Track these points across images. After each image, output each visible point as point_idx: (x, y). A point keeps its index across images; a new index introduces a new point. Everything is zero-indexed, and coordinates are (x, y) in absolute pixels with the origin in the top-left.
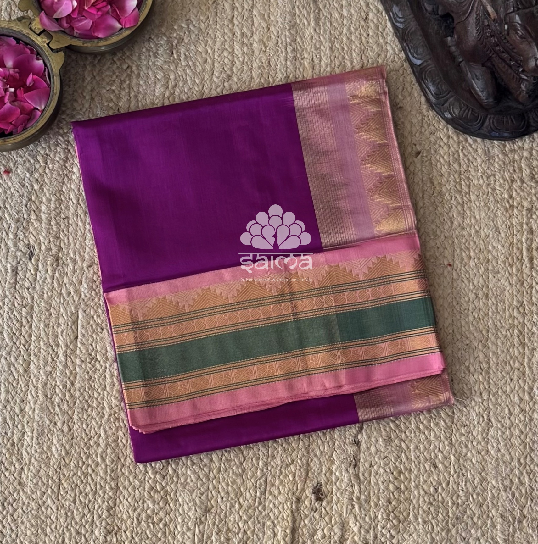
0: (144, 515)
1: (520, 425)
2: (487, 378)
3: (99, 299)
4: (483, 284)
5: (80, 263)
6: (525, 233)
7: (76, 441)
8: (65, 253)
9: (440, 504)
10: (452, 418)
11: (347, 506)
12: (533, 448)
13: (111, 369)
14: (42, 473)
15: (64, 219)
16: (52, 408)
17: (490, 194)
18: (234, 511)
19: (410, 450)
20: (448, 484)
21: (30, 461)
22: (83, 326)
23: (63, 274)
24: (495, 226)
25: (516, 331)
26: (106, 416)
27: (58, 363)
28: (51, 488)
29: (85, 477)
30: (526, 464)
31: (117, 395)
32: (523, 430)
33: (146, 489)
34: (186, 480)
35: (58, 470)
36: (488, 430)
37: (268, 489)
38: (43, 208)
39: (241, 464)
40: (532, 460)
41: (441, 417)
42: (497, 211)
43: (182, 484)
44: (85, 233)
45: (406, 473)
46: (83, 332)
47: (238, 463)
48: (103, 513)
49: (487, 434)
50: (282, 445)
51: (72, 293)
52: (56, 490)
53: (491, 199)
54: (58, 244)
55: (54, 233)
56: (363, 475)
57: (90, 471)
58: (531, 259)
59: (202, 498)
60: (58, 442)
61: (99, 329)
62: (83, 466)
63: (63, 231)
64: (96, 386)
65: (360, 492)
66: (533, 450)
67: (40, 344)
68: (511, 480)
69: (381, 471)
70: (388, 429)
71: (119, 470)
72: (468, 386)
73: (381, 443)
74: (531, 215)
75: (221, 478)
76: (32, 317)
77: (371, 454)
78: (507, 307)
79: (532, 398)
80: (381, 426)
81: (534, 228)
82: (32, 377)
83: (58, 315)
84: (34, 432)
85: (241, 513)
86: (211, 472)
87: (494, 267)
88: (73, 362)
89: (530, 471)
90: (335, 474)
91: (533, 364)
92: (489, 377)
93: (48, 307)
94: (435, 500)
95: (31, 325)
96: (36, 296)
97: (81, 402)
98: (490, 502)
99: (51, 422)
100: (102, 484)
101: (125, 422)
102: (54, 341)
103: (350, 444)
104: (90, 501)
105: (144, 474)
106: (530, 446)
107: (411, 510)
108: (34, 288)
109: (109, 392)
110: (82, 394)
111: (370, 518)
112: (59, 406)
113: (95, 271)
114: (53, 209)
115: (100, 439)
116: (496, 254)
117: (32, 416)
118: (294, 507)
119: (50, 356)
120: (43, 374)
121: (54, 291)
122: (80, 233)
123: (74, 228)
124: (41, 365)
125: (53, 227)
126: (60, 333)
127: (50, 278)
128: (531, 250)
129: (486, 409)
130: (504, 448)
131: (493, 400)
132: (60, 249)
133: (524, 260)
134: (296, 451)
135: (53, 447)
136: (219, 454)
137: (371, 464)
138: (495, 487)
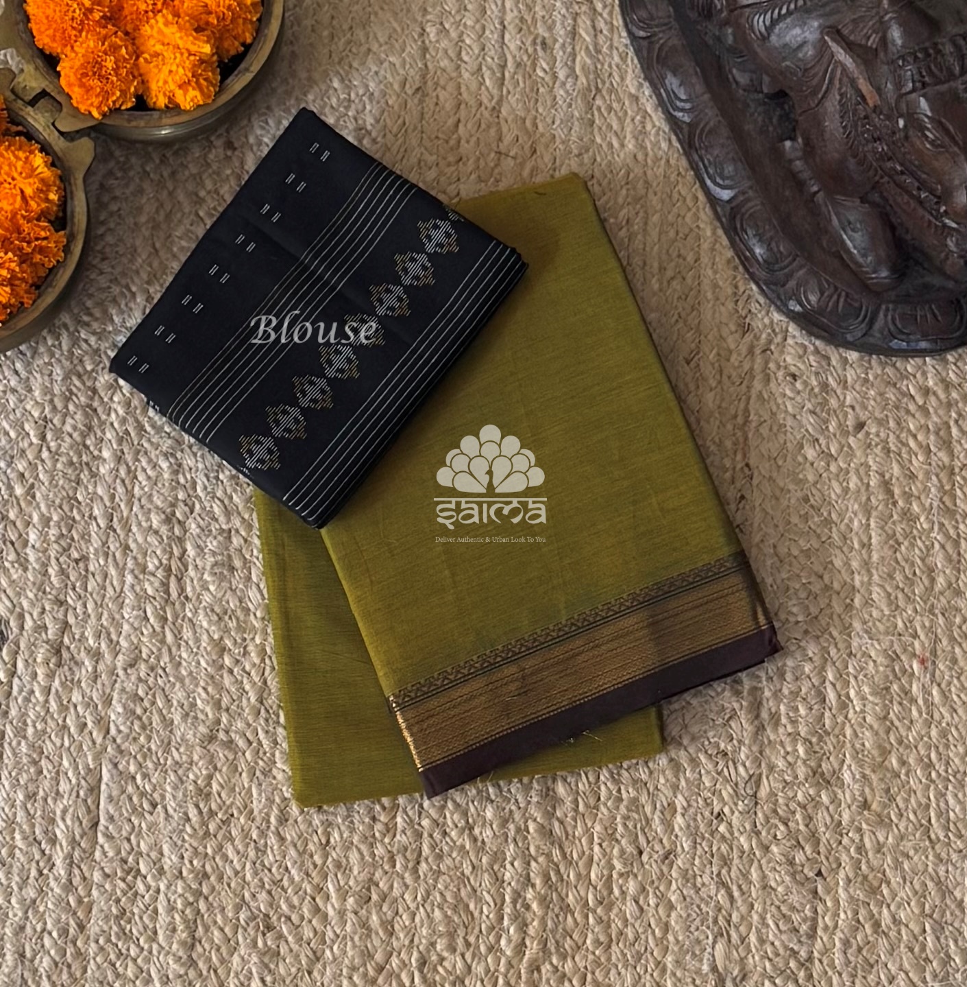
3: (149, 738)
5: (108, 658)
8: (77, 637)
13: (170, 894)
15: (77, 561)
16: (34, 980)
22: (110, 798)
23: (71, 684)
27: (51, 881)
31: (181, 953)
38: (33, 537)
44: (122, 591)
46: (112, 811)
51: (90, 725)
54: (60, 615)
55: (54, 592)
61: (146, 806)
63: (74, 589)
64: (134, 931)
67: (13, 839)
83: (58, 773)
88: (85, 879)
93: (35, 756)
96: (9, 731)
97: (99, 967)
102: (46, 832)
108: (7, 712)
109: (164, 944)
110: (102, 949)
112: (49, 977)
113: (142, 675)
114: (53, 539)
119: (34, 864)
120: (17, 906)
121: (49, 721)
122: (112, 593)
123: (99, 580)
124: (13, 884)
125: (52, 579)
126: (58, 813)
127: (42, 692)
132: (65, 627)
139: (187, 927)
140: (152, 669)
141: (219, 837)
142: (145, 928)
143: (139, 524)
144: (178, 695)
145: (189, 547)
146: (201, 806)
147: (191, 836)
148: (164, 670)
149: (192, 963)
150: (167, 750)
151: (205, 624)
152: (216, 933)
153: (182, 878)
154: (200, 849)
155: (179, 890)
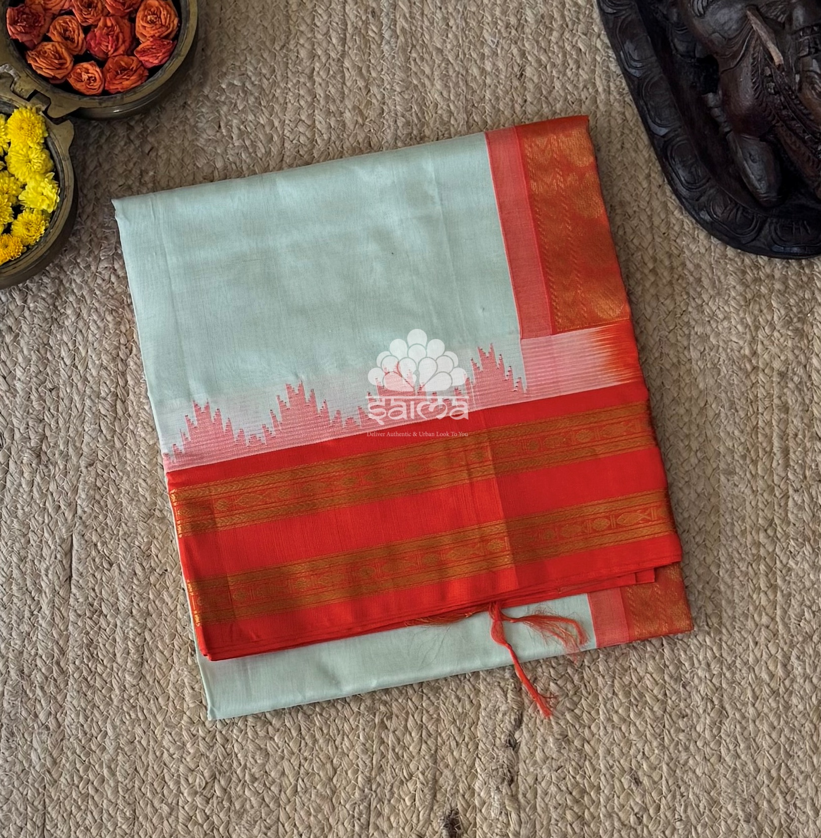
1: (771, 716)
2: (717, 640)
3: (106, 517)
4: (712, 491)
5: (74, 459)
6: (776, 411)
7: (68, 743)
8: (52, 444)
10: (664, 703)
12: (791, 753)
13: (124, 628)
15: (51, 390)
16: (31, 690)
17: (721, 349)
19: (598, 755)
20: (658, 808)
22: (79, 559)
23: (48, 478)
24: (730, 400)
25: (762, 567)
26: (115, 702)
27: (40, 619)
28: (31, 820)
29: (83, 801)
30: (780, 778)
31: (133, 669)
32: (776, 724)
33: (181, 820)
34: (242, 806)
35: (40, 790)
36: (721, 722)
37: (372, 820)
38: (19, 372)
39: (331, 779)
40: (790, 772)
41: (646, 702)
42: (731, 376)
43: (236, 812)
44: (83, 411)
45: (592, 794)
46: (81, 570)
47: (324, 778)
49: (720, 729)
50: (394, 750)
51: (63, 507)
52: (39, 823)
53: (723, 357)
54: (40, 431)
55: (35, 413)
56: (524, 795)
57: (91, 791)
58: (786, 453)
59: (269, 834)
60: (40, 746)
61: (106, 565)
62: (79, 783)
63: (49, 410)
64: (100, 655)
65: (520, 823)
66: (791, 756)
67: (11, 589)
68: (757, 804)
69: (553, 789)
70: (562, 723)
71: (136, 789)
72: (688, 653)
73: (552, 745)
74: (786, 383)
75: (298, 803)
77: (535, 762)
78: (748, 527)
79: (788, 673)
80: (551, 718)
81: (790, 404)
83: (41, 542)
86: (283, 794)
87: (727, 464)
88: (63, 618)
89: (786, 791)
90: (479, 795)
91: (789, 618)
92: (720, 639)
93: (24, 530)
96: (5, 513)
97: (76, 680)
99: (29, 713)
100: (111, 812)
101: (145, 711)
102: (34, 584)
103: (502, 746)
105: (177, 796)
106: (785, 749)
109: (121, 664)
110: (78, 668)
112: (42, 688)
113: (99, 471)
114: (33, 374)
115: (107, 740)
116: (731, 444)
119: (27, 608)
120: (16, 637)
121: (33, 505)
122: (76, 412)
123: (67, 404)
124: (13, 622)
125: (34, 403)
126: (43, 572)
127: (27, 485)
128: (785, 438)
129: (717, 689)
130: (745, 752)
131: (728, 675)
132: (44, 438)
133: (775, 454)
134: (416, 759)
135: (32, 754)
136: (296, 764)
137: (537, 779)
138: (731, 815)
139: (138, 651)
140: (106, 467)
141: (157, 586)
142: (108, 652)
143: (94, 362)
144: (125, 485)
145: (129, 378)
146: (144, 564)
147: (137, 586)
148: (115, 467)
149: (142, 677)
150: (119, 525)
151: (143, 434)
152: (158, 654)
153: (132, 616)
154: (145, 595)
155: (131, 625)
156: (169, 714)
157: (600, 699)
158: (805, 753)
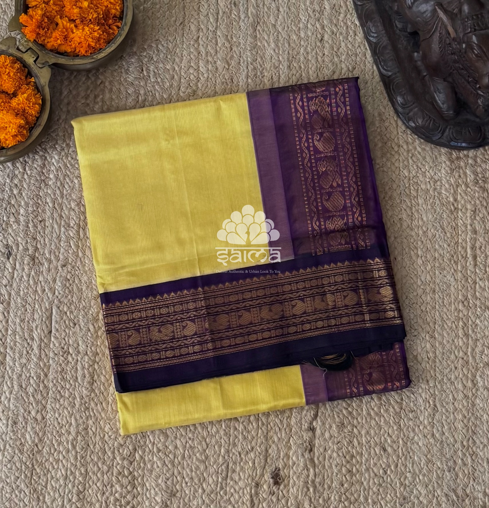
0: (112, 499)
1: (464, 410)
2: (433, 366)
3: (72, 296)
4: (430, 280)
5: (54, 262)
6: (470, 233)
7: (48, 428)
8: (41, 253)
9: (389, 486)
10: (401, 404)
11: (303, 488)
12: (475, 432)
13: (82, 362)
14: (16, 458)
15: (41, 222)
16: (27, 397)
17: (436, 197)
18: (197, 495)
19: (362, 435)
20: (397, 466)
21: (5, 448)
22: (56, 322)
23: (39, 273)
24: (441, 226)
25: (461, 323)
26: (77, 406)
27: (32, 356)
28: (24, 473)
29: (56, 463)
30: (469, 446)
31: (88, 386)
32: (466, 415)
33: (114, 474)
34: (152, 466)
35: (31, 455)
36: (434, 415)
37: (229, 474)
38: (22, 211)
39: (205, 451)
40: (474, 442)
41: (390, 403)
42: (442, 213)
43: (148, 470)
44: (60, 235)
45: (358, 457)
46: (57, 327)
47: (201, 450)
48: (73, 496)
49: (433, 419)
50: (242, 434)
51: (47, 290)
52: (29, 475)
53: (438, 202)
54: (34, 245)
55: (31, 234)
56: (318, 459)
57: (61, 457)
58: (475, 257)
59: (168, 483)
60: (31, 430)
61: (71, 325)
62: (54, 452)
63: (40, 233)
64: (68, 377)
65: (315, 475)
66: (475, 433)
67: (15, 338)
68: (455, 461)
69: (335, 455)
70: (341, 416)
71: (88, 457)
72: (416, 374)
73: (334, 429)
74: (475, 217)
75: (185, 464)
76: (8, 313)
77: (325, 439)
78: (453, 300)
79: (475, 385)
80: (335, 413)
81: (478, 229)
82: (8, 368)
83: (34, 310)
84: (9, 420)
85: (204, 498)
86: (176, 459)
87: (440, 264)
88: (46, 355)
89: (472, 453)
90: (292, 459)
91: (476, 353)
92: (435, 366)
93: (24, 303)
94: (384, 481)
95: (8, 319)
96: (13, 293)
97: (54, 393)
98: (435, 483)
99: (25, 411)
100: (72, 469)
101: (95, 411)
102: (29, 335)
103: (306, 430)
104: (60, 486)
105: (113, 460)
106: (472, 430)
107: (362, 492)
108: (11, 285)
109: (80, 383)
110: (55, 385)
111: (324, 500)
112: (33, 396)
113: (69, 270)
114: (30, 212)
115: (72, 428)
116: (442, 253)
117: (7, 406)
118: (253, 491)
119: (25, 349)
120: (18, 366)
121: (30, 289)
122: (55, 235)
123: (50, 229)
124: (16, 357)
125: (31, 229)
126: (34, 327)
127: (26, 276)
128: (474, 249)
129: (432, 395)
130: (448, 431)
131: (439, 387)
132: (36, 249)
133: (468, 258)
134: (256, 438)
135: (27, 435)
136: (184, 441)
137: (325, 449)
138: (439, 468)
139: (91, 375)
140: (73, 267)
141: (102, 338)
142: (73, 376)
143: (66, 206)
144: (84, 278)
146: (95, 325)
147: (90, 337)
148: (78, 268)
149: (93, 390)
150: (80, 302)
152: (102, 377)
153: (87, 355)
154: (95, 343)
155: (86, 360)
156: (109, 412)
157: (364, 402)
158: (484, 432)
